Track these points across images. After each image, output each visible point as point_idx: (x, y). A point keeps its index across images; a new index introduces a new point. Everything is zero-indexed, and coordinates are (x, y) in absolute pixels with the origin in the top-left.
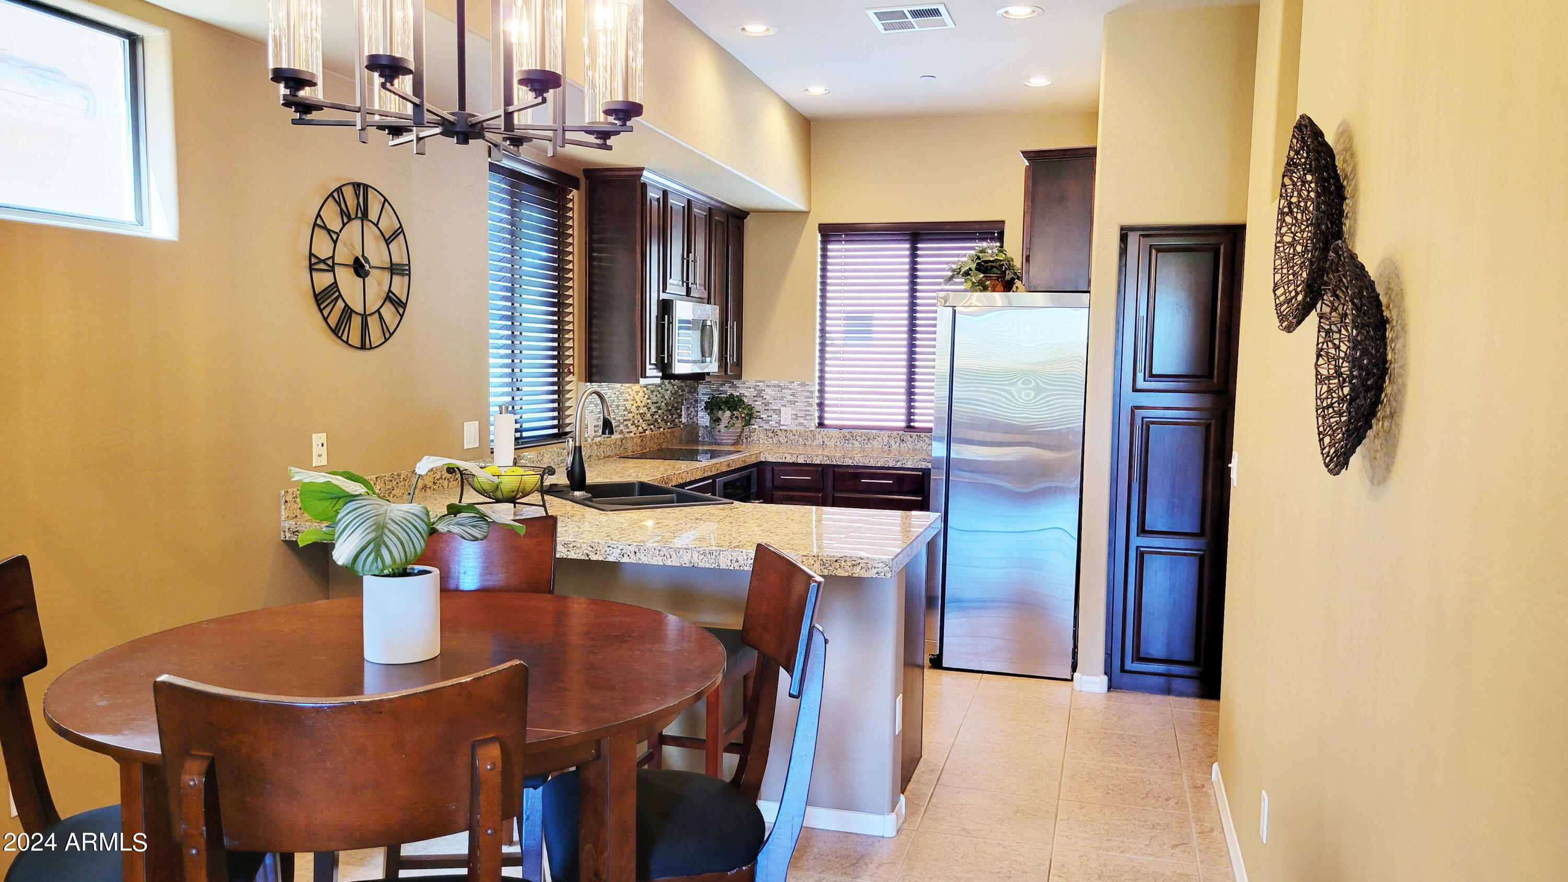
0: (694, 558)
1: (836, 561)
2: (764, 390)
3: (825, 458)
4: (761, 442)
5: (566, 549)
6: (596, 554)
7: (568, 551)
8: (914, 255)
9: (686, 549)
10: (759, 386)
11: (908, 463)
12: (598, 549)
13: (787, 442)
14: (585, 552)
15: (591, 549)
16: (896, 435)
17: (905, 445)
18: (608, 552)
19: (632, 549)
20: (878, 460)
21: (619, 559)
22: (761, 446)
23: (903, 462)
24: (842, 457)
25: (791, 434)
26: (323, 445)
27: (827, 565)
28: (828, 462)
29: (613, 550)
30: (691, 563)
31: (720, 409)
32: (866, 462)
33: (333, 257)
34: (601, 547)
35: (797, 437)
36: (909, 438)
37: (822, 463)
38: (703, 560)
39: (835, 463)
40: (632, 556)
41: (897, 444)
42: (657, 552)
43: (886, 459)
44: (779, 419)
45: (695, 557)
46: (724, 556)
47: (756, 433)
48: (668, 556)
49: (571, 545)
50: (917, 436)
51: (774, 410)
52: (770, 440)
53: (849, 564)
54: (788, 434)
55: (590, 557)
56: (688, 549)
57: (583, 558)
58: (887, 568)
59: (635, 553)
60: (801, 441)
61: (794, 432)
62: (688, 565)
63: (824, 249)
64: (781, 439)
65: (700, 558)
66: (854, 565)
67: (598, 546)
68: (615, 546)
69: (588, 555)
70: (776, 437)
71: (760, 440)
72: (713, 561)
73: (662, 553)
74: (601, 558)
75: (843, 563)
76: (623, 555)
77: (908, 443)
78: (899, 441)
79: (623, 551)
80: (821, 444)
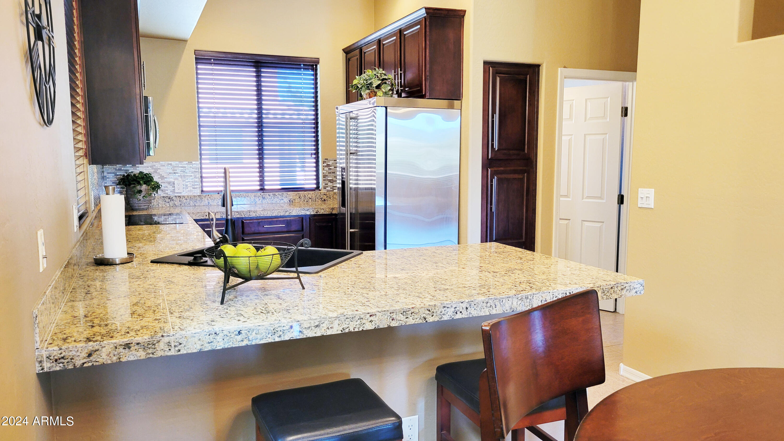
0: (514, 304)
1: (612, 288)
2: (159, 169)
3: (236, 214)
4: (160, 205)
5: (405, 317)
6: (432, 316)
7: (407, 318)
9: (508, 298)
10: (154, 165)
11: (293, 212)
12: (435, 311)
13: (181, 205)
14: (422, 316)
15: (428, 312)
16: (259, 195)
17: (265, 201)
18: (443, 312)
19: (464, 305)
20: (273, 211)
21: (453, 317)
22: (160, 209)
23: (290, 212)
24: (248, 212)
25: (184, 199)
27: (606, 292)
28: (238, 216)
29: (448, 310)
31: (139, 183)
32: (265, 214)
34: (437, 309)
35: (188, 200)
36: (268, 196)
38: (521, 305)
39: (243, 216)
40: (464, 312)
41: (260, 201)
42: (485, 304)
43: (279, 211)
44: (173, 188)
45: (515, 303)
46: (536, 298)
47: (156, 200)
48: (494, 306)
49: (410, 312)
50: (273, 194)
51: (169, 183)
52: (167, 204)
53: (619, 288)
54: (181, 199)
55: (427, 319)
57: (421, 321)
58: (642, 287)
59: (467, 308)
60: (192, 203)
61: (186, 197)
62: (509, 311)
63: (198, 69)
64: (176, 203)
65: (519, 303)
66: (622, 289)
67: (435, 309)
68: (449, 306)
70: (172, 201)
71: (160, 204)
72: (528, 304)
73: (489, 305)
74: (436, 319)
75: (616, 289)
76: (456, 313)
77: (267, 199)
78: (261, 199)
79: (456, 309)
80: (207, 204)
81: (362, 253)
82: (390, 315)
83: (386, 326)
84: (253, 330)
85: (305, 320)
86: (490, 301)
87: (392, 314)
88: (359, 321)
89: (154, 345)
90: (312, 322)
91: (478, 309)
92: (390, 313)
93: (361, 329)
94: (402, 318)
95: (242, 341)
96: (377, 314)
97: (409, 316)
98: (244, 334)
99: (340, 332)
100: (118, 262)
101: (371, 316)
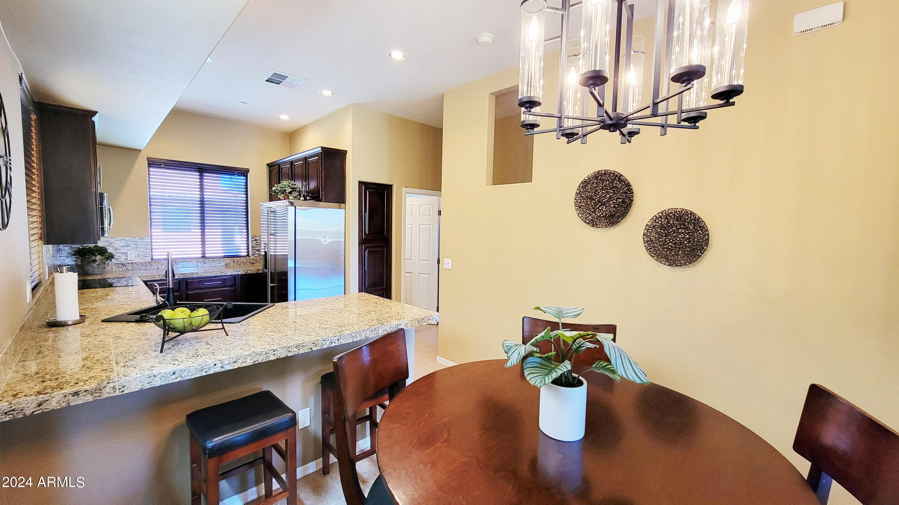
1: (423, 319)
2: (113, 243)
4: (114, 270)
6: (316, 347)
10: (109, 240)
12: (318, 343)
13: (133, 269)
14: (309, 347)
15: (313, 345)
16: (201, 261)
18: (323, 343)
19: (337, 338)
21: (329, 346)
22: (114, 273)
25: (136, 264)
27: (420, 322)
29: (326, 342)
31: (94, 254)
34: (319, 342)
35: (139, 266)
40: (337, 342)
42: (349, 336)
44: (126, 257)
45: (368, 334)
47: (109, 266)
48: (355, 337)
49: (301, 346)
50: (212, 260)
51: (122, 253)
52: (120, 269)
53: (427, 319)
54: (133, 265)
56: (365, 330)
57: (308, 351)
58: (439, 318)
59: (338, 340)
60: (142, 268)
61: (138, 264)
63: (149, 170)
64: (128, 268)
65: (370, 333)
66: (428, 320)
68: (327, 339)
69: (311, 349)
70: (125, 267)
71: (113, 269)
72: (376, 333)
73: (352, 336)
74: (319, 348)
75: (425, 320)
76: (332, 343)
78: (203, 263)
79: (332, 341)
80: (157, 268)
81: (274, 305)
82: (287, 349)
83: (285, 356)
84: (185, 370)
85: (226, 359)
86: (353, 334)
87: (289, 348)
88: (266, 355)
89: (101, 390)
90: (231, 360)
91: (346, 339)
92: (288, 348)
93: (267, 360)
94: (296, 350)
95: (176, 378)
96: (279, 349)
97: (300, 348)
98: (178, 374)
99: (252, 364)
100: (70, 323)
101: (274, 351)
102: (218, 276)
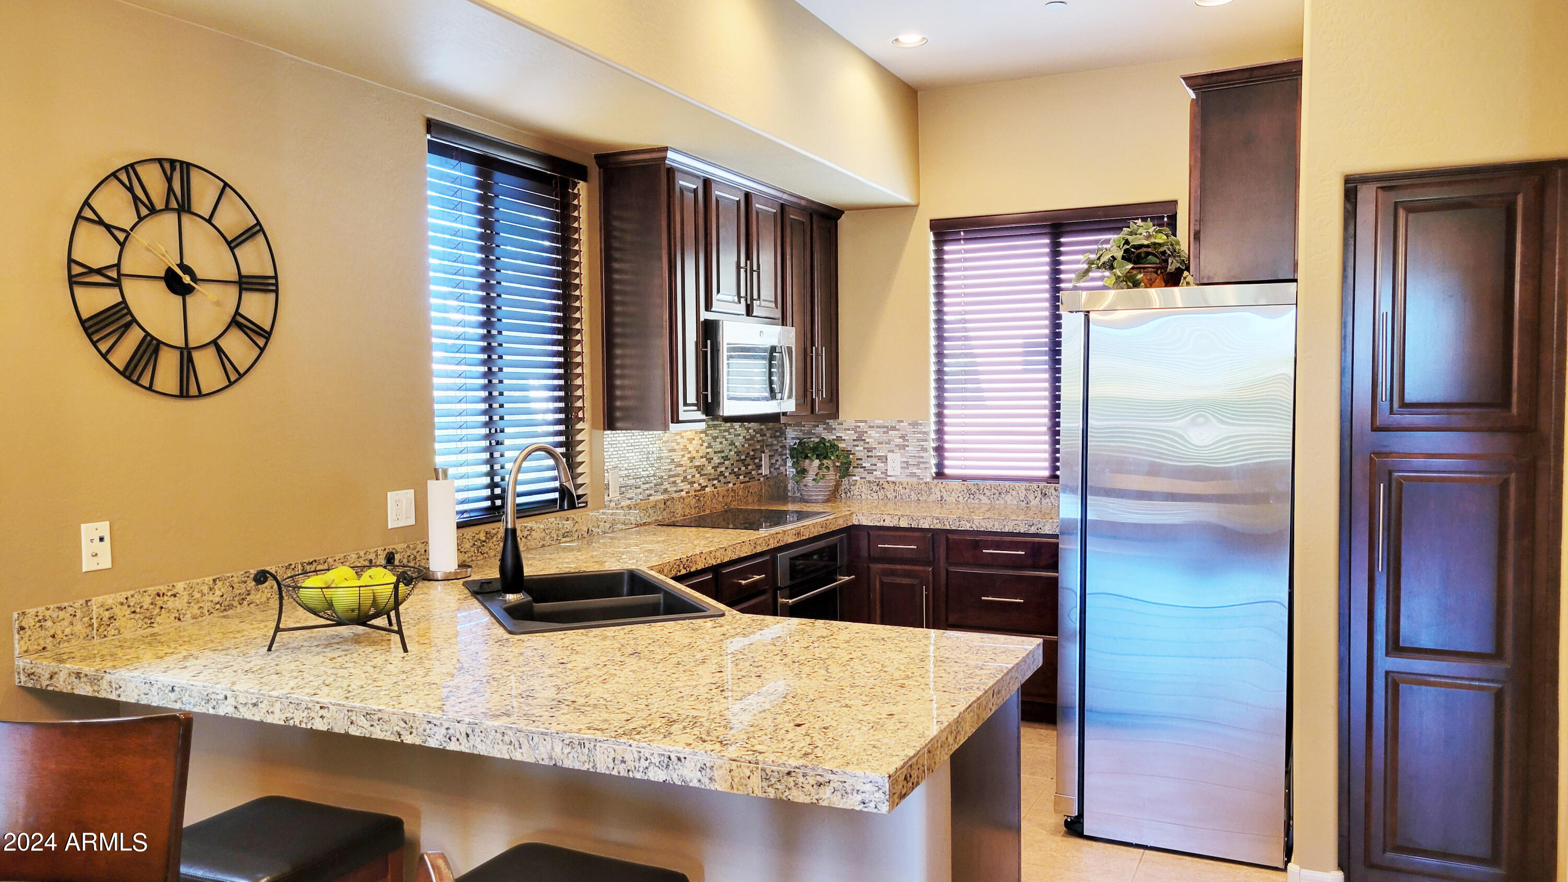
0: (556, 750)
1: (789, 773)
2: (866, 432)
3: (935, 521)
4: (864, 497)
5: (369, 723)
6: (411, 733)
7: (372, 726)
8: (1055, 253)
9: (542, 734)
10: (859, 427)
11: (1046, 527)
12: (414, 725)
13: (896, 497)
14: (395, 730)
15: (404, 725)
17: (1048, 500)
18: (428, 731)
19: (463, 728)
20: (1005, 523)
21: (444, 745)
23: (1039, 526)
24: (957, 520)
25: (901, 487)
26: (101, 539)
27: (773, 780)
28: (939, 526)
29: (435, 729)
30: (551, 758)
32: (989, 527)
33: (118, 266)
34: (418, 722)
35: (908, 490)
36: (1053, 491)
37: (932, 527)
38: (570, 755)
39: (948, 528)
40: (463, 740)
41: (1038, 499)
42: (499, 736)
43: (1016, 522)
44: (885, 468)
45: (558, 749)
46: (602, 750)
47: (857, 487)
48: (517, 746)
49: (376, 717)
51: (880, 458)
52: (874, 494)
53: (812, 781)
54: (896, 487)
55: (402, 737)
56: (546, 734)
57: (393, 738)
60: (913, 496)
61: (905, 485)
62: (546, 762)
63: (939, 252)
64: (888, 493)
65: (566, 751)
66: (820, 785)
67: (414, 721)
68: (437, 723)
69: (400, 735)
70: (882, 490)
71: (863, 494)
72: (585, 758)
73: (507, 739)
74: (418, 741)
75: (801, 779)
76: (450, 739)
77: (1052, 497)
79: (450, 732)
80: (939, 499)
82: (347, 713)
83: (343, 732)
84: (186, 690)
85: (241, 692)
86: (509, 732)
87: (350, 714)
88: (306, 711)
90: (249, 696)
91: (488, 742)
92: (348, 711)
93: (309, 727)
94: (366, 724)
95: (176, 701)
96: (331, 707)
97: (375, 724)
98: (177, 693)
99: (283, 723)
101: (321, 708)
102: (1019, 534)
